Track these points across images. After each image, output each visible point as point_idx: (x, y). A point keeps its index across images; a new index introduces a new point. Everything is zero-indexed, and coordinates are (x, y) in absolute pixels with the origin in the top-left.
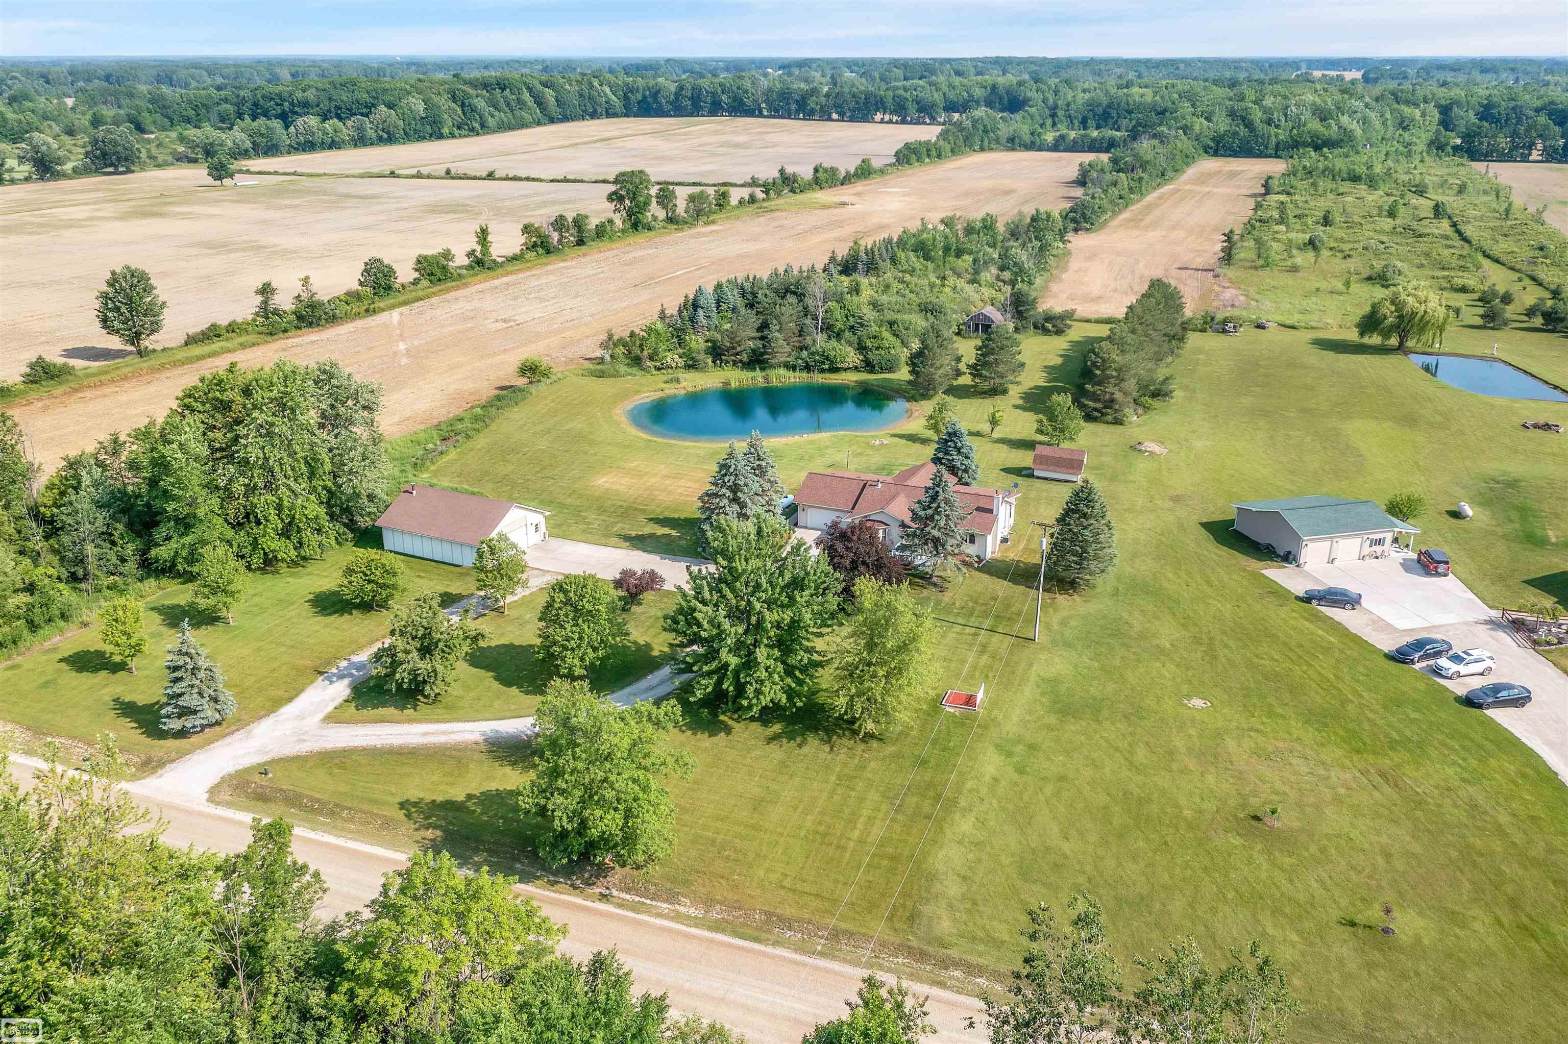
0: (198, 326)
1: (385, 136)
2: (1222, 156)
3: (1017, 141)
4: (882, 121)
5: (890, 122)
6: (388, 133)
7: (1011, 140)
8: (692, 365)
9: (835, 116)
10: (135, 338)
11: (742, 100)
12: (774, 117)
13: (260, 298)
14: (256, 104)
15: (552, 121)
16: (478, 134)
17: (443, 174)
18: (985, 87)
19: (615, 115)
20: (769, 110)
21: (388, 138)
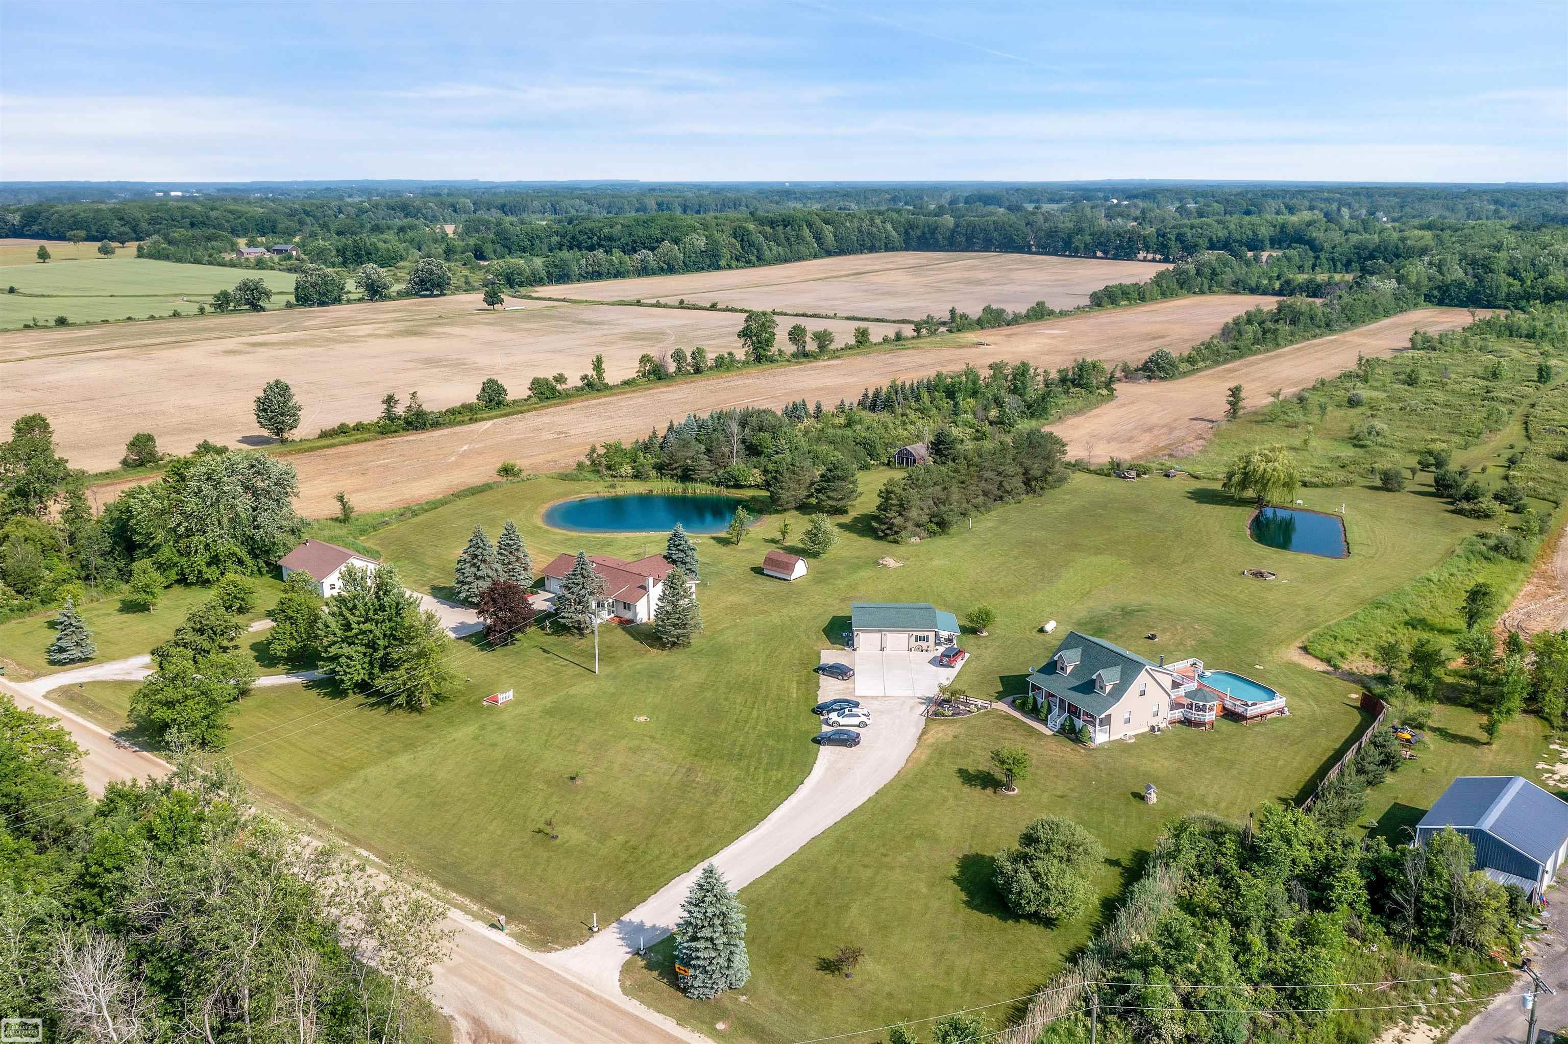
0: (332, 422)
1: (665, 267)
2: (1447, 305)
3: (1241, 284)
4: (1145, 260)
5: (1154, 260)
6: (668, 264)
7: (1236, 283)
8: (638, 476)
9: (1099, 254)
10: (279, 431)
11: (1011, 237)
12: (1041, 254)
13: (385, 406)
14: (573, 238)
15: (829, 254)
16: (754, 266)
17: (677, 304)
18: (1275, 226)
19: (894, 249)
20: (1038, 246)
21: (669, 269)
